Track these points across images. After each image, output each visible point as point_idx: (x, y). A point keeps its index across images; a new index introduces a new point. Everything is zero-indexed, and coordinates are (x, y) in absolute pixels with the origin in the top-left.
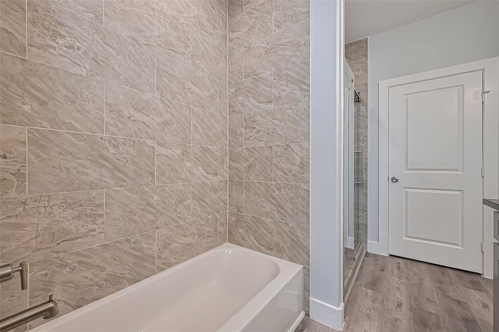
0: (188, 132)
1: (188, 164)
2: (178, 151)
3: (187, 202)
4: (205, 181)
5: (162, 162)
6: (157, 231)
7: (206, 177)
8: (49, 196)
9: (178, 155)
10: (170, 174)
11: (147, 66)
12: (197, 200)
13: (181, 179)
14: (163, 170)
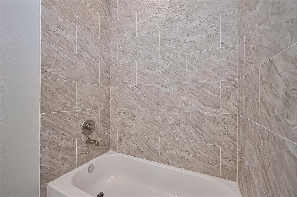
0: (183, 74)
1: (183, 97)
2: (175, 89)
3: (183, 126)
4: (201, 111)
5: (163, 97)
6: (160, 137)
7: (203, 109)
8: (121, 109)
9: (175, 91)
10: (168, 104)
11: (155, 43)
12: (193, 127)
13: (176, 108)
14: (164, 101)
